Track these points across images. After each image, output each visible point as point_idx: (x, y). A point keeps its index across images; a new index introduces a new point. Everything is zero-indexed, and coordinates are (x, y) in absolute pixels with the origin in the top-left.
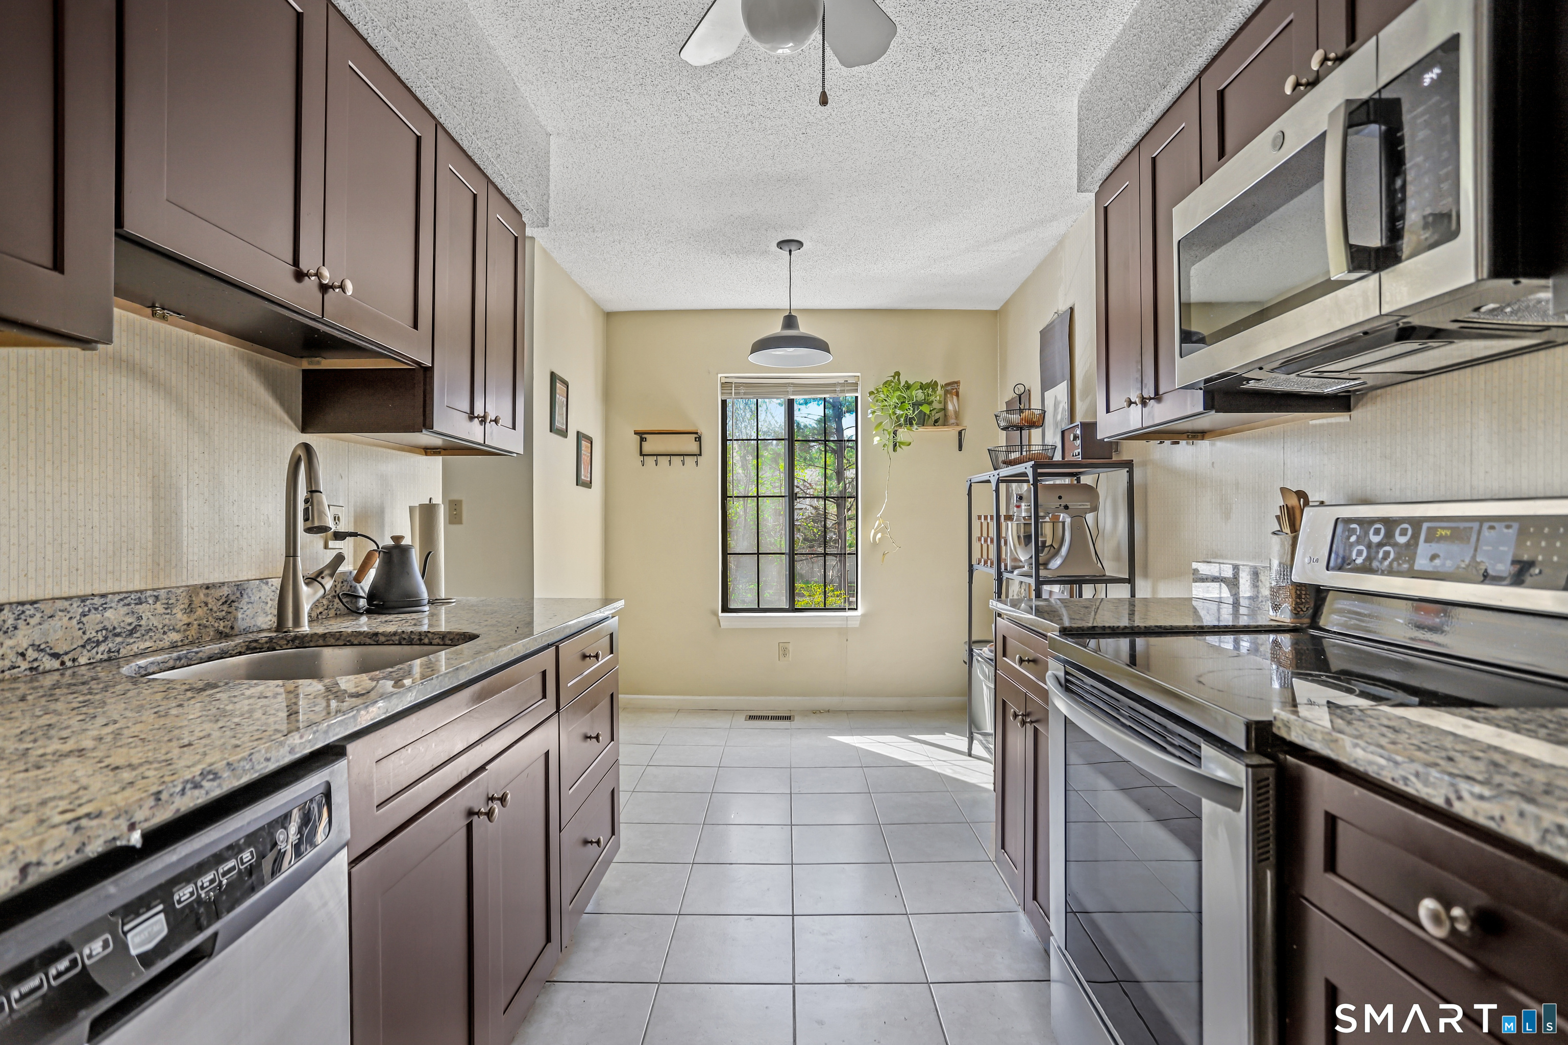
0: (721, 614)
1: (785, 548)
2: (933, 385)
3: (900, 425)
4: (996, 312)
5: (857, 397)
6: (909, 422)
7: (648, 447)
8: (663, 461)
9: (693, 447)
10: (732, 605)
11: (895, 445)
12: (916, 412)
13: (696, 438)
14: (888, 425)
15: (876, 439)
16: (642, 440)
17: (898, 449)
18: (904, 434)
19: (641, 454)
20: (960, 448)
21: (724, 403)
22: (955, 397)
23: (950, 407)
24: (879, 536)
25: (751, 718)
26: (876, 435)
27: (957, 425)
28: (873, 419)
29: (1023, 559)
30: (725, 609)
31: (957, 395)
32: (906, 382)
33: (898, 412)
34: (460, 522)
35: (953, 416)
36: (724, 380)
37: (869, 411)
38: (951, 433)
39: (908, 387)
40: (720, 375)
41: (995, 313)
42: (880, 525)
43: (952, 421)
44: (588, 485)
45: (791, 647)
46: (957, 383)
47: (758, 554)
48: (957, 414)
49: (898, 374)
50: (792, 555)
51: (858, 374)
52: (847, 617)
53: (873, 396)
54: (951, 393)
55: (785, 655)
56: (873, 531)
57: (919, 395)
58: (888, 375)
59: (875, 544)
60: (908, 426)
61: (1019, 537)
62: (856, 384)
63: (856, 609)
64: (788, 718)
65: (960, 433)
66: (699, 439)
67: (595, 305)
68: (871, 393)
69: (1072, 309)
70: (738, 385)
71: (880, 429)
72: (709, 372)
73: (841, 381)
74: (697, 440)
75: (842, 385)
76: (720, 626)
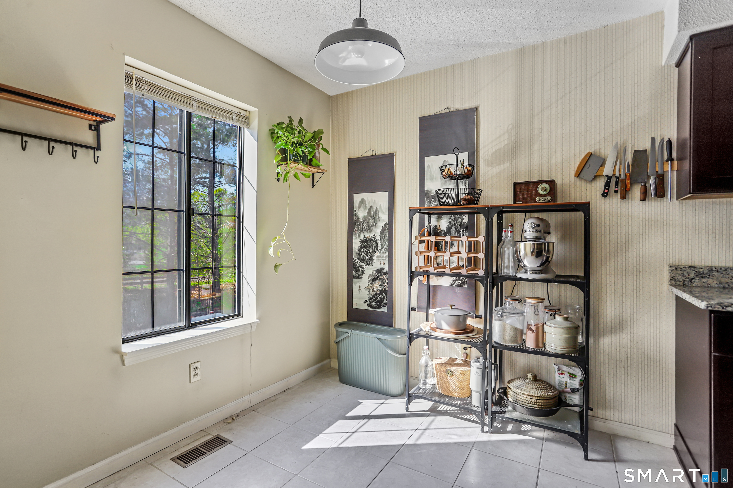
5: (241, 129)
8: (36, 145)
20: (313, 186)
22: (319, 148)
23: (317, 154)
24: (280, 250)
41: (330, 97)
47: (153, 272)
50: (188, 269)
51: (255, 109)
55: (196, 375)
62: (247, 118)
69: (476, 109)
70: (139, 80)
72: (112, 48)
73: (236, 110)
74: (93, 128)
75: (238, 115)
76: (124, 364)
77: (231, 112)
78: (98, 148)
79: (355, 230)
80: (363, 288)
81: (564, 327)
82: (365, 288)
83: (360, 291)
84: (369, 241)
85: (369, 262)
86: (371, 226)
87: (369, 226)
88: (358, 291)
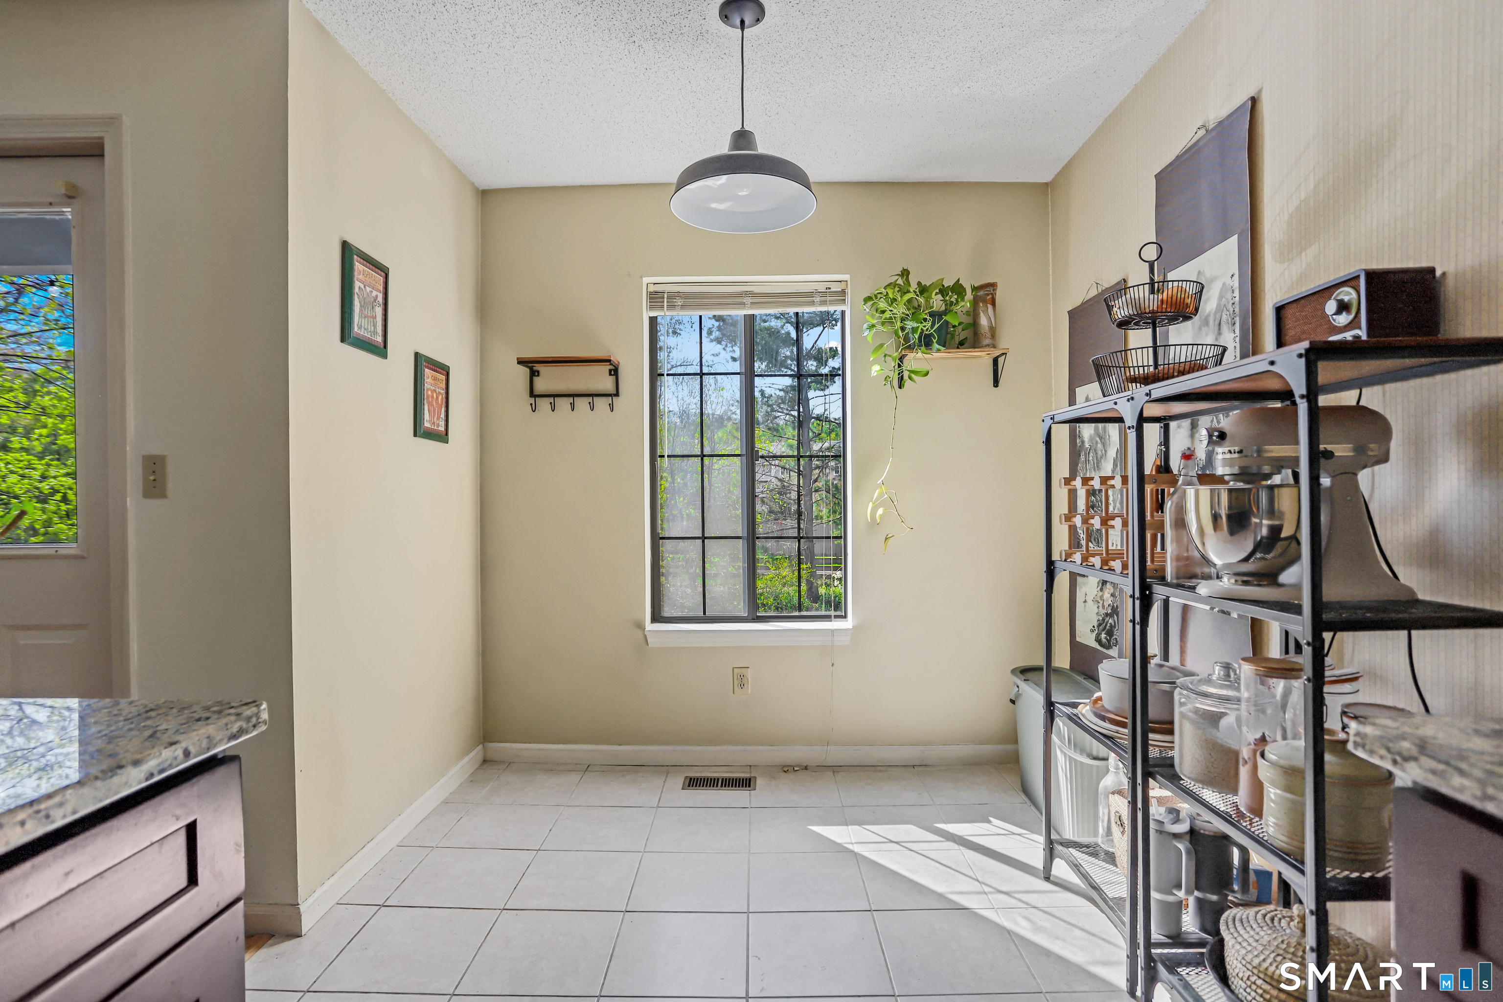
0: (649, 626)
1: (739, 529)
2: (958, 289)
3: (910, 348)
4: (1046, 184)
5: (843, 313)
6: (926, 342)
7: (541, 385)
8: (563, 404)
9: (607, 384)
10: (667, 612)
11: (901, 379)
12: (936, 326)
13: (610, 371)
14: (890, 346)
15: (876, 368)
16: (534, 374)
17: (908, 383)
18: (916, 359)
19: (532, 394)
20: (996, 383)
21: (653, 321)
22: (990, 307)
23: (984, 321)
24: (880, 511)
25: (693, 783)
26: (875, 362)
27: (994, 347)
28: (869, 339)
29: (1218, 562)
30: (657, 618)
31: (993, 303)
32: (919, 284)
33: (910, 324)
34: (163, 495)
35: (989, 335)
36: (652, 288)
37: (865, 326)
38: (982, 359)
39: (923, 290)
40: (646, 280)
41: (1045, 188)
42: (881, 495)
43: (987, 341)
44: (442, 437)
45: (749, 674)
46: (993, 285)
47: (704, 538)
48: (993, 330)
49: (905, 273)
50: (752, 537)
51: (846, 277)
52: (833, 631)
53: (870, 303)
54: (985, 302)
55: (742, 686)
56: (871, 505)
57: (937, 302)
58: (891, 275)
59: (874, 524)
60: (923, 348)
61: (1216, 517)
62: (843, 292)
63: (845, 617)
64: (746, 783)
65: (995, 361)
66: (615, 372)
67: (458, 172)
68: (868, 299)
69: (1254, 100)
70: (672, 296)
71: (880, 353)
72: (629, 275)
73: (822, 288)
74: (613, 373)
75: (823, 294)
76: (648, 645)
77: (810, 294)
78: (617, 394)
79: (1079, 468)
80: (1090, 598)
81: (1283, 762)
82: (1092, 599)
83: (1087, 604)
84: (1097, 493)
85: (1098, 540)
86: (1099, 456)
87: (1097, 457)
88: (1083, 604)
